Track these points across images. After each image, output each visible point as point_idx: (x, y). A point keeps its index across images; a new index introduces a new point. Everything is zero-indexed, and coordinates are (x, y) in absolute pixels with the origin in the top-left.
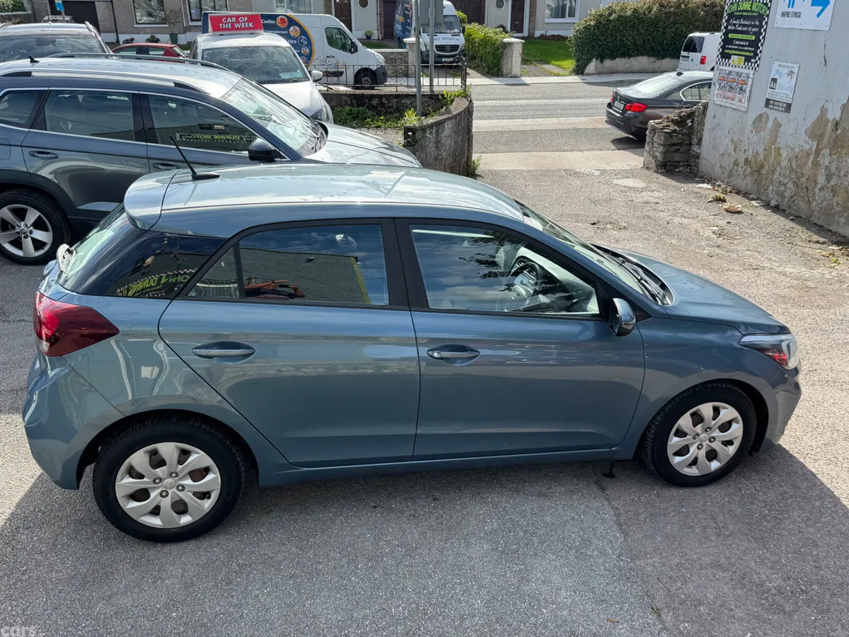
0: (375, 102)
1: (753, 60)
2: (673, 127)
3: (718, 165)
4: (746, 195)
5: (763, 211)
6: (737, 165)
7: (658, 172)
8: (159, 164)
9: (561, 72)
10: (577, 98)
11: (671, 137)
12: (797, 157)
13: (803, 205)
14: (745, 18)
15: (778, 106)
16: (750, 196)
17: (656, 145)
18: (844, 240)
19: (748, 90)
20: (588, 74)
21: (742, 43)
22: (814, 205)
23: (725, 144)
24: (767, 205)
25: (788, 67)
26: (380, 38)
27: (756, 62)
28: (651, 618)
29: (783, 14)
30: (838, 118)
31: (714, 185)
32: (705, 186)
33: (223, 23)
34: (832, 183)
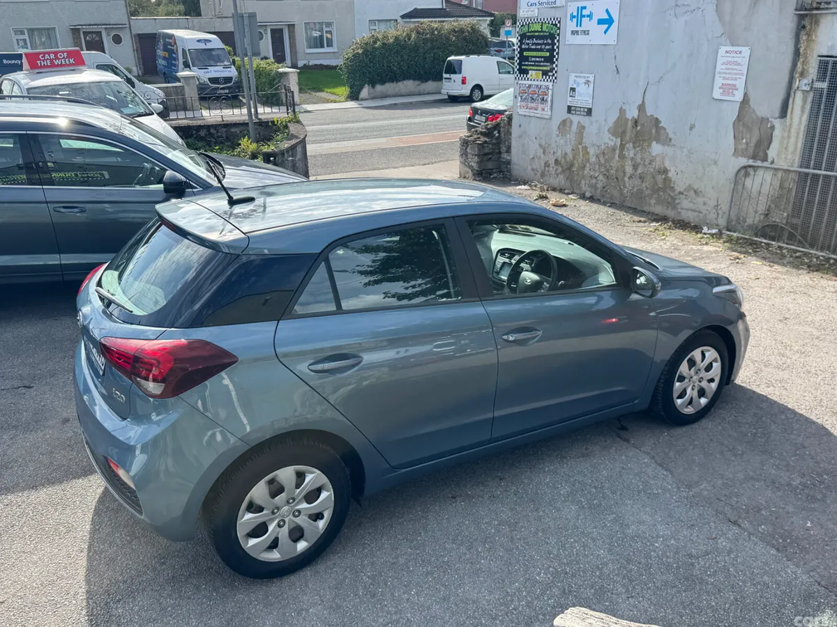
0: (203, 133)
1: (550, 74)
2: (483, 139)
3: (530, 168)
4: (561, 191)
5: (582, 202)
6: (548, 166)
7: (476, 180)
8: (60, 207)
9: (337, 98)
10: (365, 121)
11: (483, 147)
12: (604, 153)
13: (616, 193)
14: (538, 38)
15: (580, 111)
16: (566, 191)
17: (470, 156)
18: (659, 218)
19: (549, 99)
20: (362, 100)
21: (537, 59)
22: (625, 191)
23: (534, 148)
24: (583, 197)
25: (584, 77)
26: (141, 74)
27: (554, 75)
28: (735, 529)
29: (573, 33)
30: (636, 117)
31: (530, 185)
32: (523, 187)
33: (40, 60)
34: (639, 171)
